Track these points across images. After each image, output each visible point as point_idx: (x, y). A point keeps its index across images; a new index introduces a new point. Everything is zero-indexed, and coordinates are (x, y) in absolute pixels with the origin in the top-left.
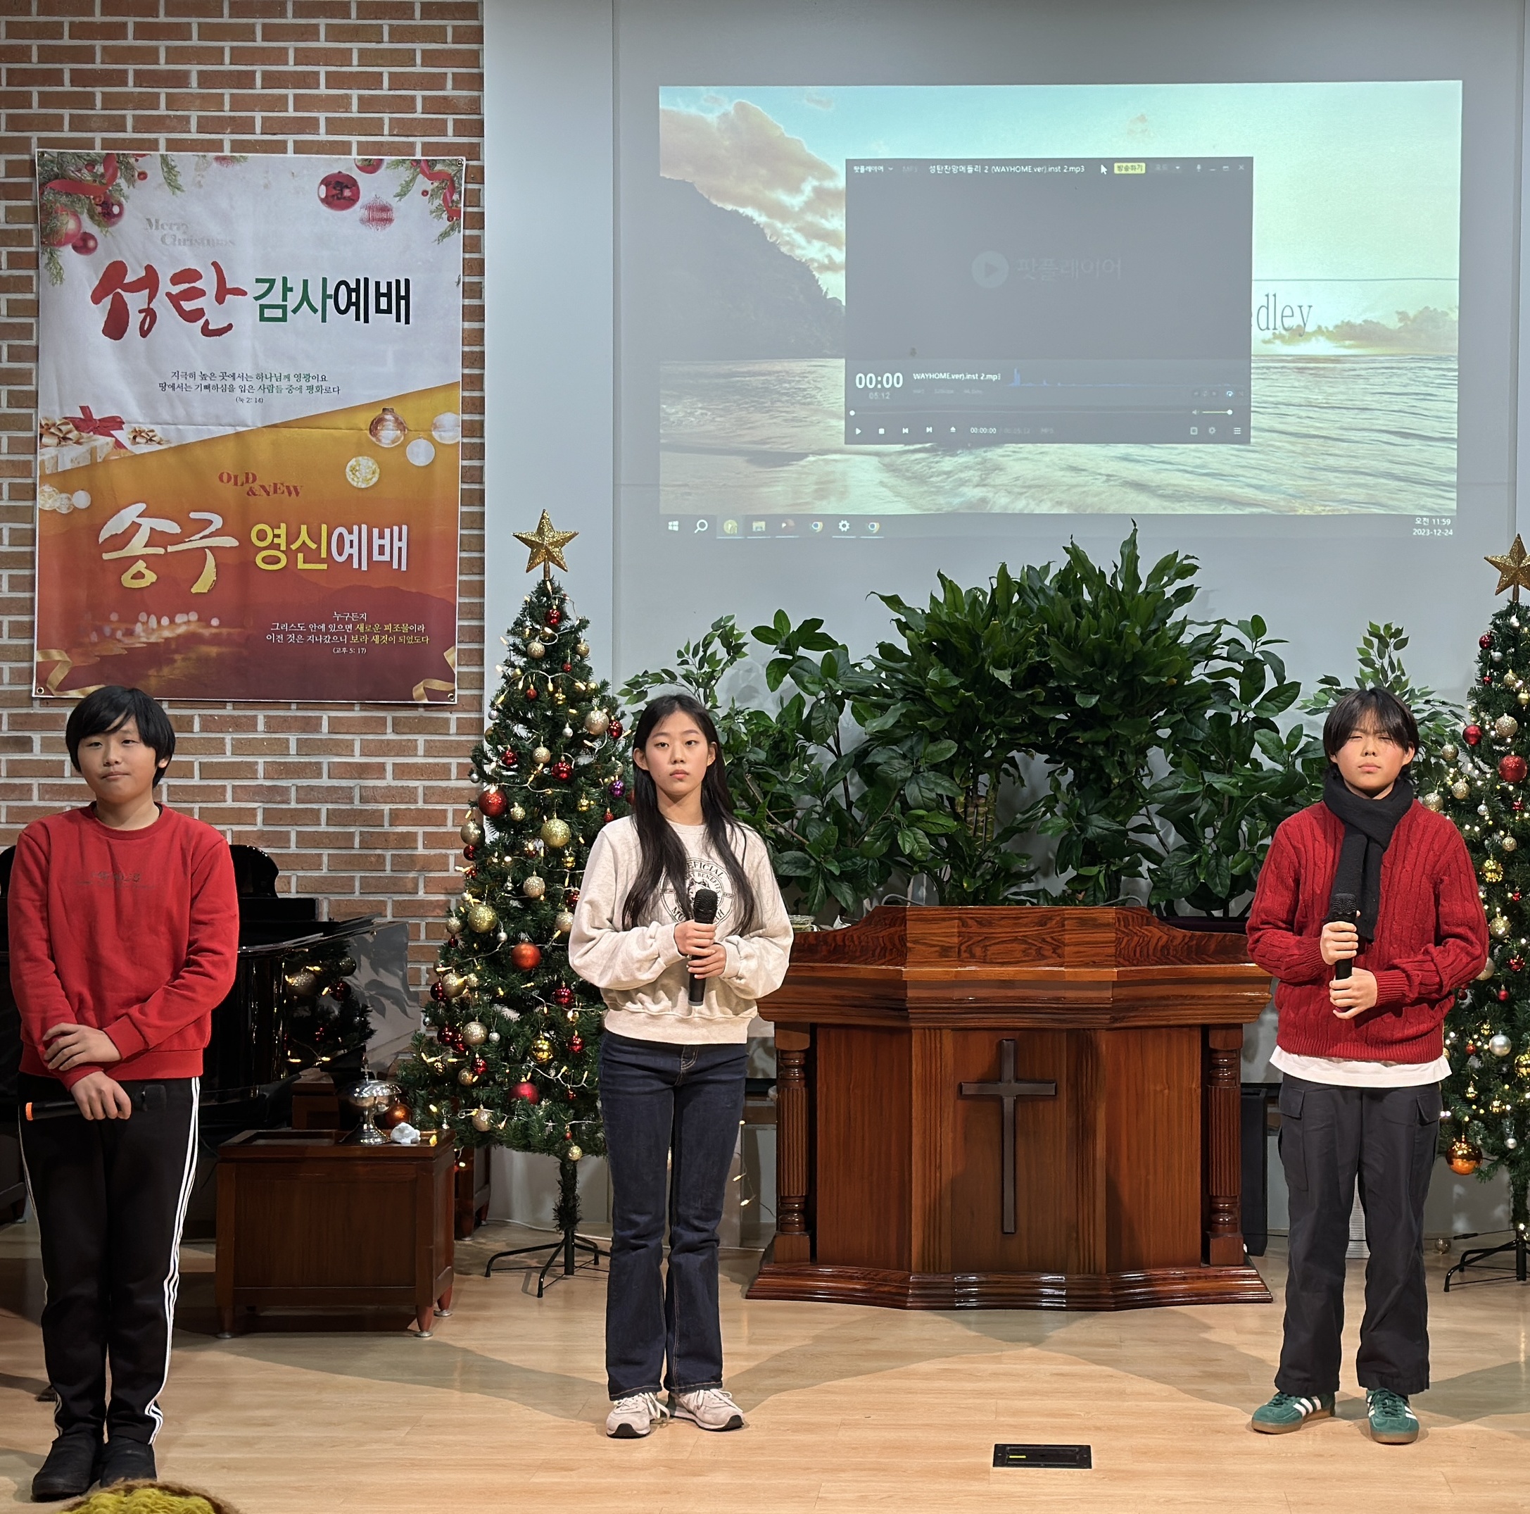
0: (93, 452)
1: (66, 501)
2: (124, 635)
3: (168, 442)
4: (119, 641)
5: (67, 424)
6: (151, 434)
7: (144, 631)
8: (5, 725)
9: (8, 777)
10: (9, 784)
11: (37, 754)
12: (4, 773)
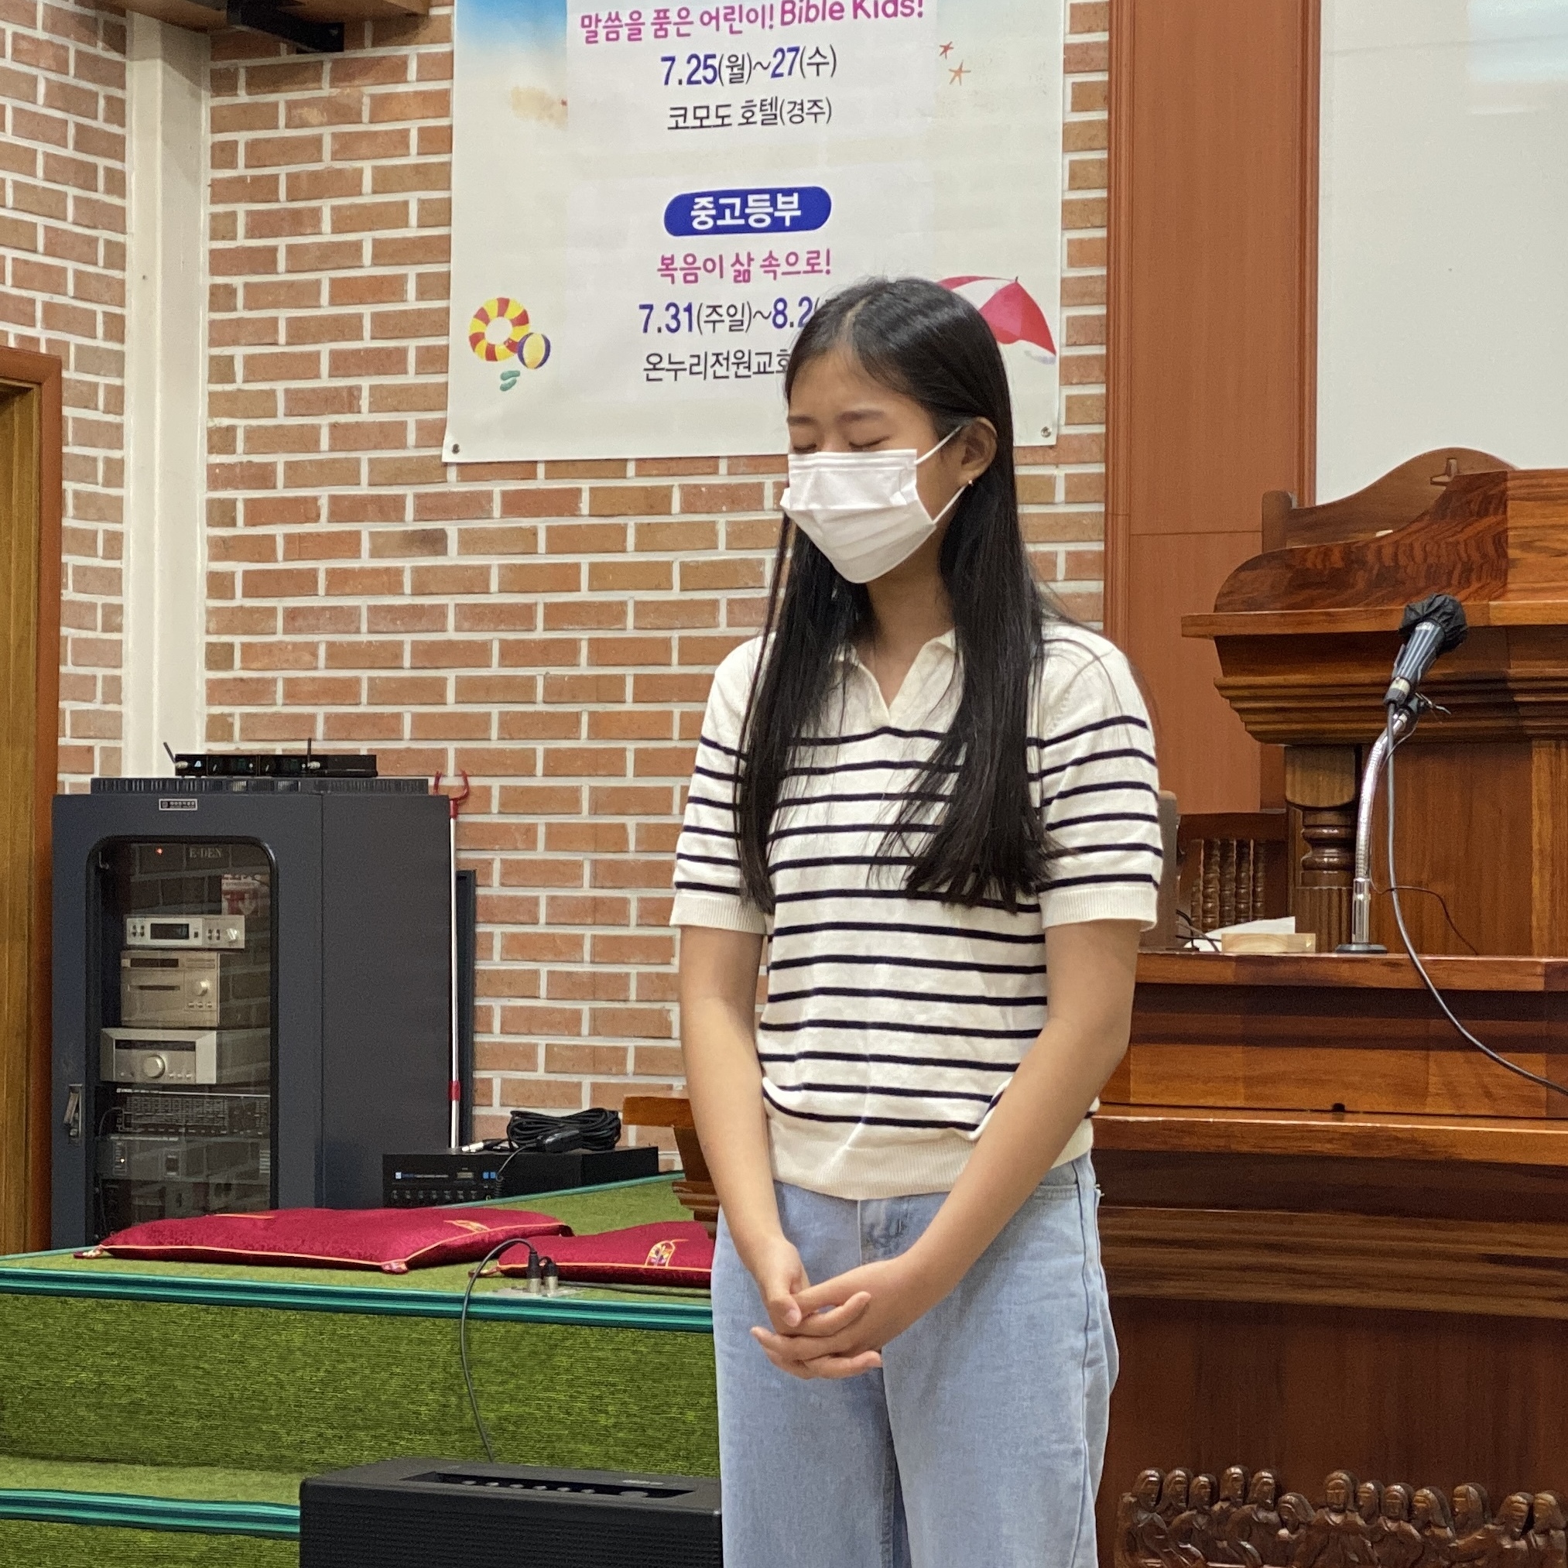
8: (410, 512)
9: (414, 594)
10: (414, 607)
11: (453, 557)
12: (407, 589)
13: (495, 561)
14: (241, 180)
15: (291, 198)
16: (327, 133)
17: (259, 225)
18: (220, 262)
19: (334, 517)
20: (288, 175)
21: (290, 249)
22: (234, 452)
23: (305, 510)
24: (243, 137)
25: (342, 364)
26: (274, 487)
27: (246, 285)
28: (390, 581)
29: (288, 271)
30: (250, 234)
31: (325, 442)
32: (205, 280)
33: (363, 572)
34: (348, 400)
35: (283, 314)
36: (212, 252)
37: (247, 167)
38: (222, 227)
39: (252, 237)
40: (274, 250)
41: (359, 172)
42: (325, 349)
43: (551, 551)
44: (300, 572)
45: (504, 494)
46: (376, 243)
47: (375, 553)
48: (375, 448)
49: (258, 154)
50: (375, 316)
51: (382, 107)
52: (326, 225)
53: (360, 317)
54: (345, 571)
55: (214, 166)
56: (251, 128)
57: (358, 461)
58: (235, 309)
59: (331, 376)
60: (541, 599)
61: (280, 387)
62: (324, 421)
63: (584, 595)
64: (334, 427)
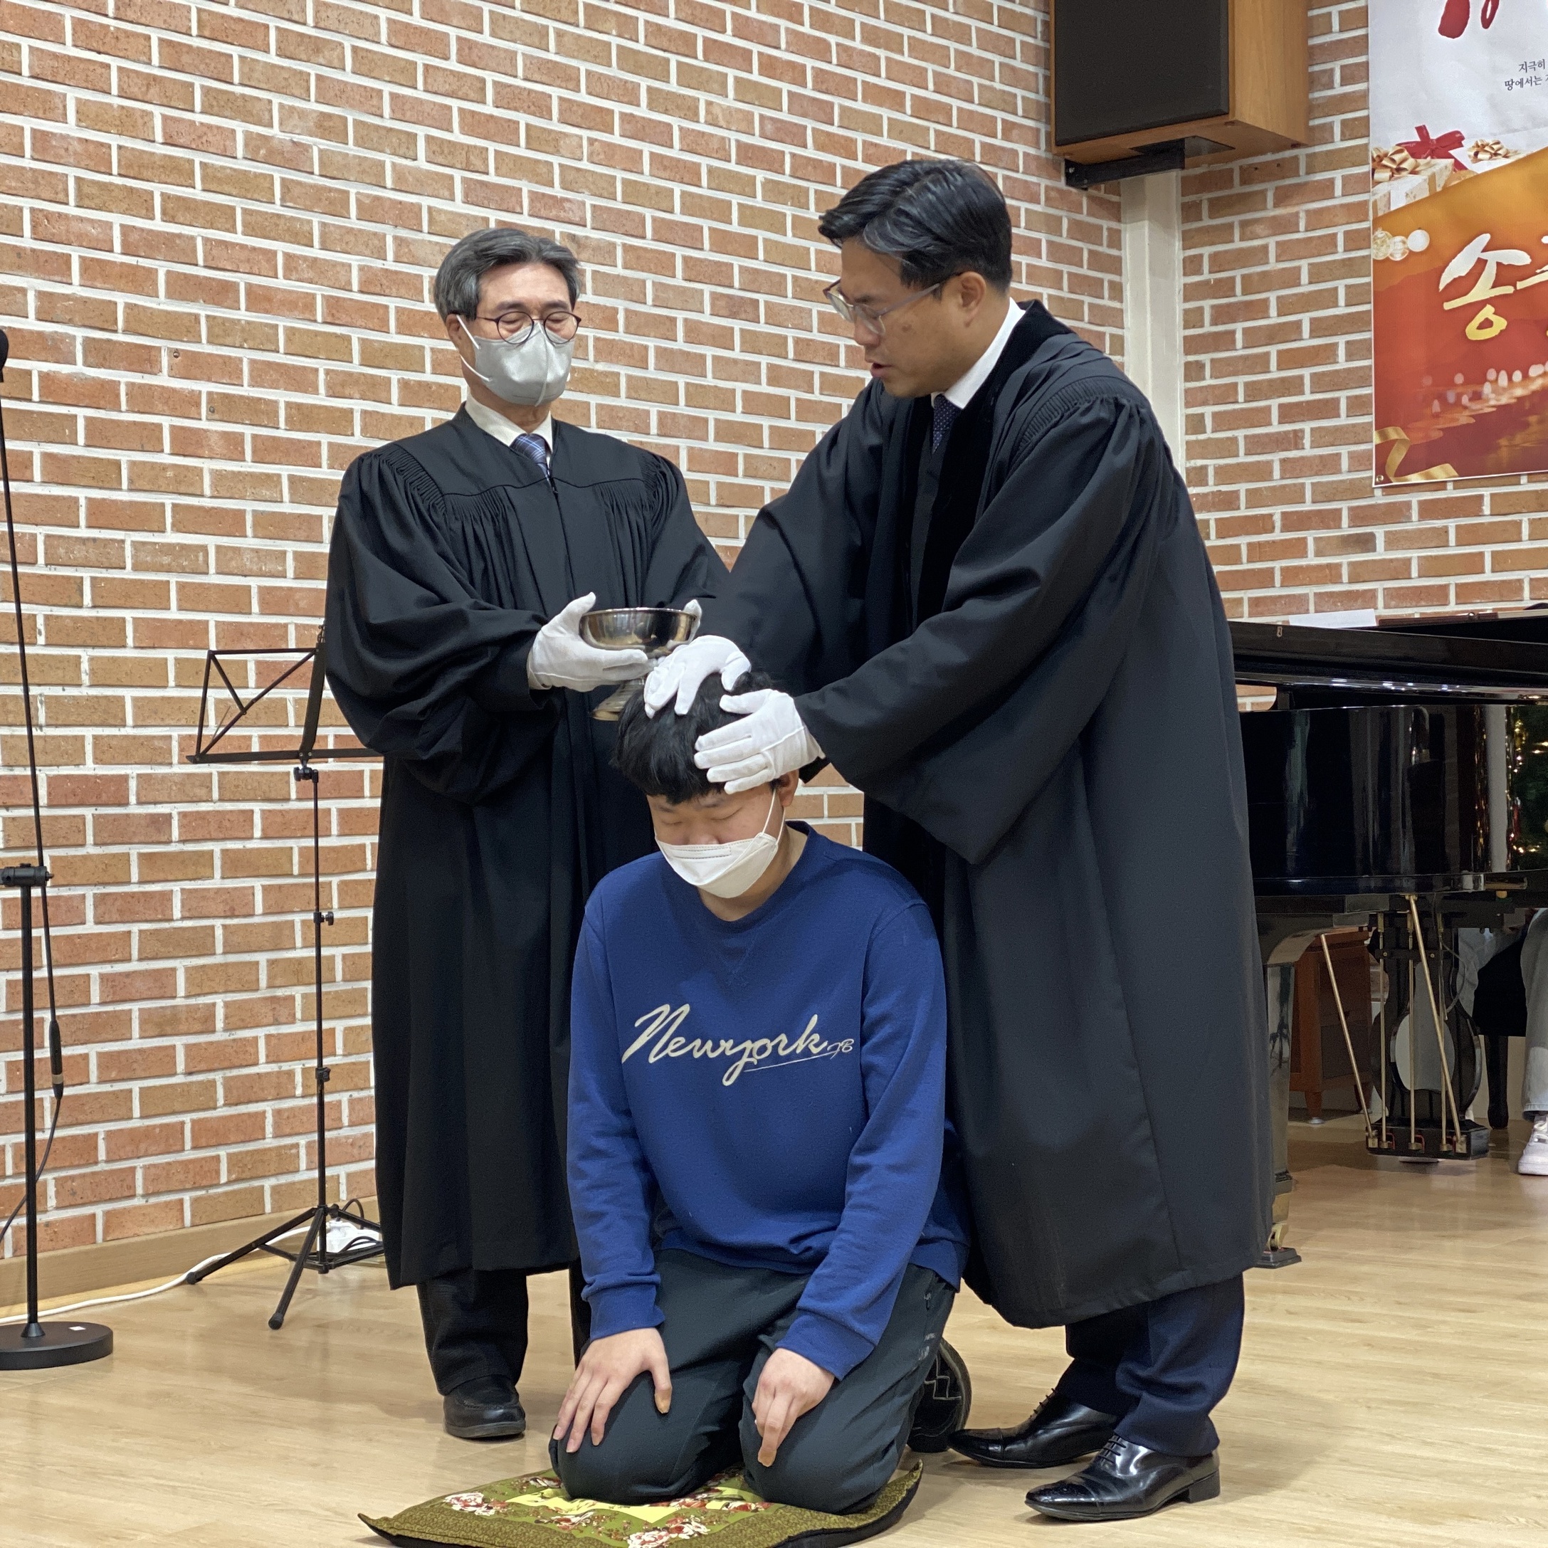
0: (1432, 179)
1: (1400, 246)
2: (1470, 400)
3: (1516, 152)
4: (1465, 408)
5: (1400, 151)
6: (1496, 147)
7: (1493, 392)
8: (1345, 521)
9: (1350, 582)
10: (1350, 592)
11: (1381, 553)
12: (1345, 578)
13: (1414, 554)
14: (1207, 282)
15: (1244, 293)
16: (1272, 242)
17: (1220, 315)
18: (1191, 345)
19: (1285, 528)
20: (1243, 277)
21: (1245, 331)
22: (1207, 484)
23: (1264, 524)
24: (1206, 251)
25: (1288, 414)
26: (1238, 508)
27: (1212, 361)
28: (1332, 573)
29: (1244, 348)
30: (1214, 322)
31: (1277, 473)
32: (1180, 359)
33: (1309, 568)
34: (1295, 440)
35: (1241, 380)
36: (1185, 338)
37: (1210, 272)
38: (1192, 318)
39: (1216, 324)
40: (1233, 332)
41: (1299, 269)
42: (1274, 403)
43: (1459, 544)
44: (1261, 570)
45: (1421, 503)
46: (1312, 321)
47: (1319, 553)
48: (1317, 474)
49: (1218, 262)
50: (1313, 376)
51: (1316, 219)
52: (1273, 311)
53: (1301, 378)
54: (1295, 567)
55: (1185, 274)
56: (1213, 244)
57: (1303, 485)
58: (1204, 379)
59: (1280, 423)
60: (1452, 581)
61: (1240, 434)
62: (1276, 458)
63: (1488, 576)
64: (1283, 461)
